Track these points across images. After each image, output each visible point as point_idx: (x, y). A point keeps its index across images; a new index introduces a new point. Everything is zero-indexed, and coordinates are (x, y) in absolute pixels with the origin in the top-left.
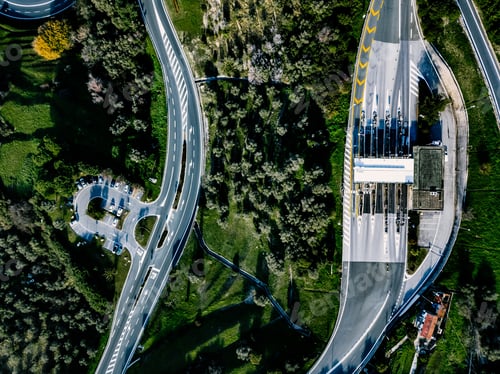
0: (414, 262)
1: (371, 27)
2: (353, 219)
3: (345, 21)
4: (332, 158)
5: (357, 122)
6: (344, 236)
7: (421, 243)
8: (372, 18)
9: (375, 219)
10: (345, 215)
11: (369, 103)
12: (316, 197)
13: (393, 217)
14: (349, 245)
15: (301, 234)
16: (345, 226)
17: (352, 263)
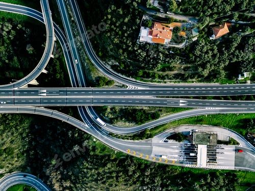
0: (235, 143)
1: (146, 157)
2: (218, 165)
3: (143, 166)
4: (195, 173)
5: (182, 163)
6: (225, 169)
7: (228, 140)
8: (143, 156)
9: (218, 157)
10: (217, 168)
11: (175, 158)
12: (211, 181)
13: (218, 150)
14: (228, 167)
15: (224, 185)
16: (221, 168)
17: (235, 166)
